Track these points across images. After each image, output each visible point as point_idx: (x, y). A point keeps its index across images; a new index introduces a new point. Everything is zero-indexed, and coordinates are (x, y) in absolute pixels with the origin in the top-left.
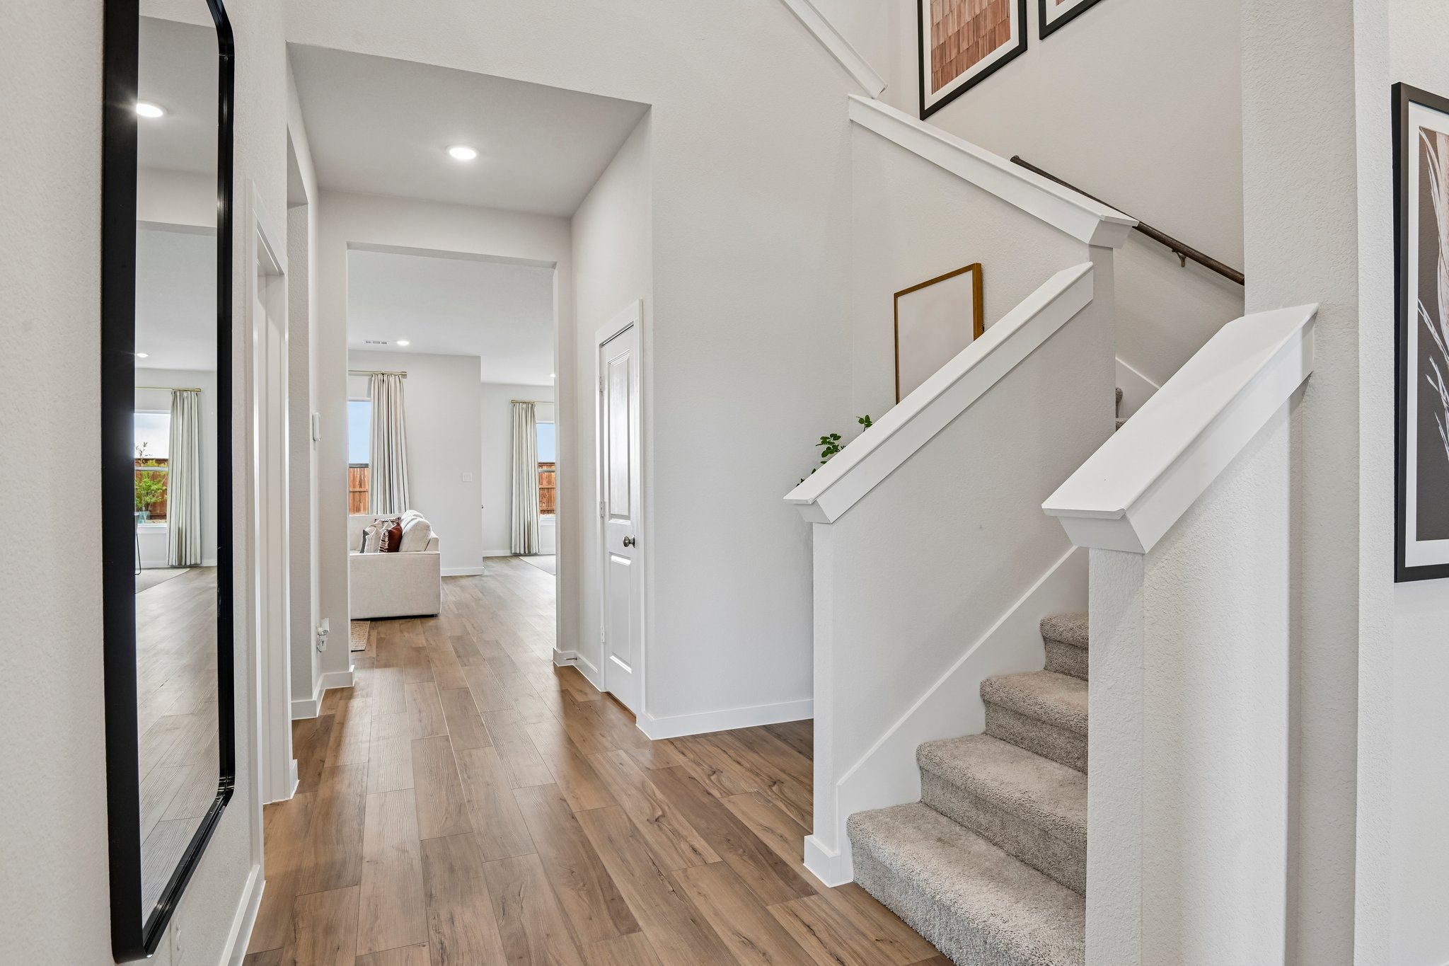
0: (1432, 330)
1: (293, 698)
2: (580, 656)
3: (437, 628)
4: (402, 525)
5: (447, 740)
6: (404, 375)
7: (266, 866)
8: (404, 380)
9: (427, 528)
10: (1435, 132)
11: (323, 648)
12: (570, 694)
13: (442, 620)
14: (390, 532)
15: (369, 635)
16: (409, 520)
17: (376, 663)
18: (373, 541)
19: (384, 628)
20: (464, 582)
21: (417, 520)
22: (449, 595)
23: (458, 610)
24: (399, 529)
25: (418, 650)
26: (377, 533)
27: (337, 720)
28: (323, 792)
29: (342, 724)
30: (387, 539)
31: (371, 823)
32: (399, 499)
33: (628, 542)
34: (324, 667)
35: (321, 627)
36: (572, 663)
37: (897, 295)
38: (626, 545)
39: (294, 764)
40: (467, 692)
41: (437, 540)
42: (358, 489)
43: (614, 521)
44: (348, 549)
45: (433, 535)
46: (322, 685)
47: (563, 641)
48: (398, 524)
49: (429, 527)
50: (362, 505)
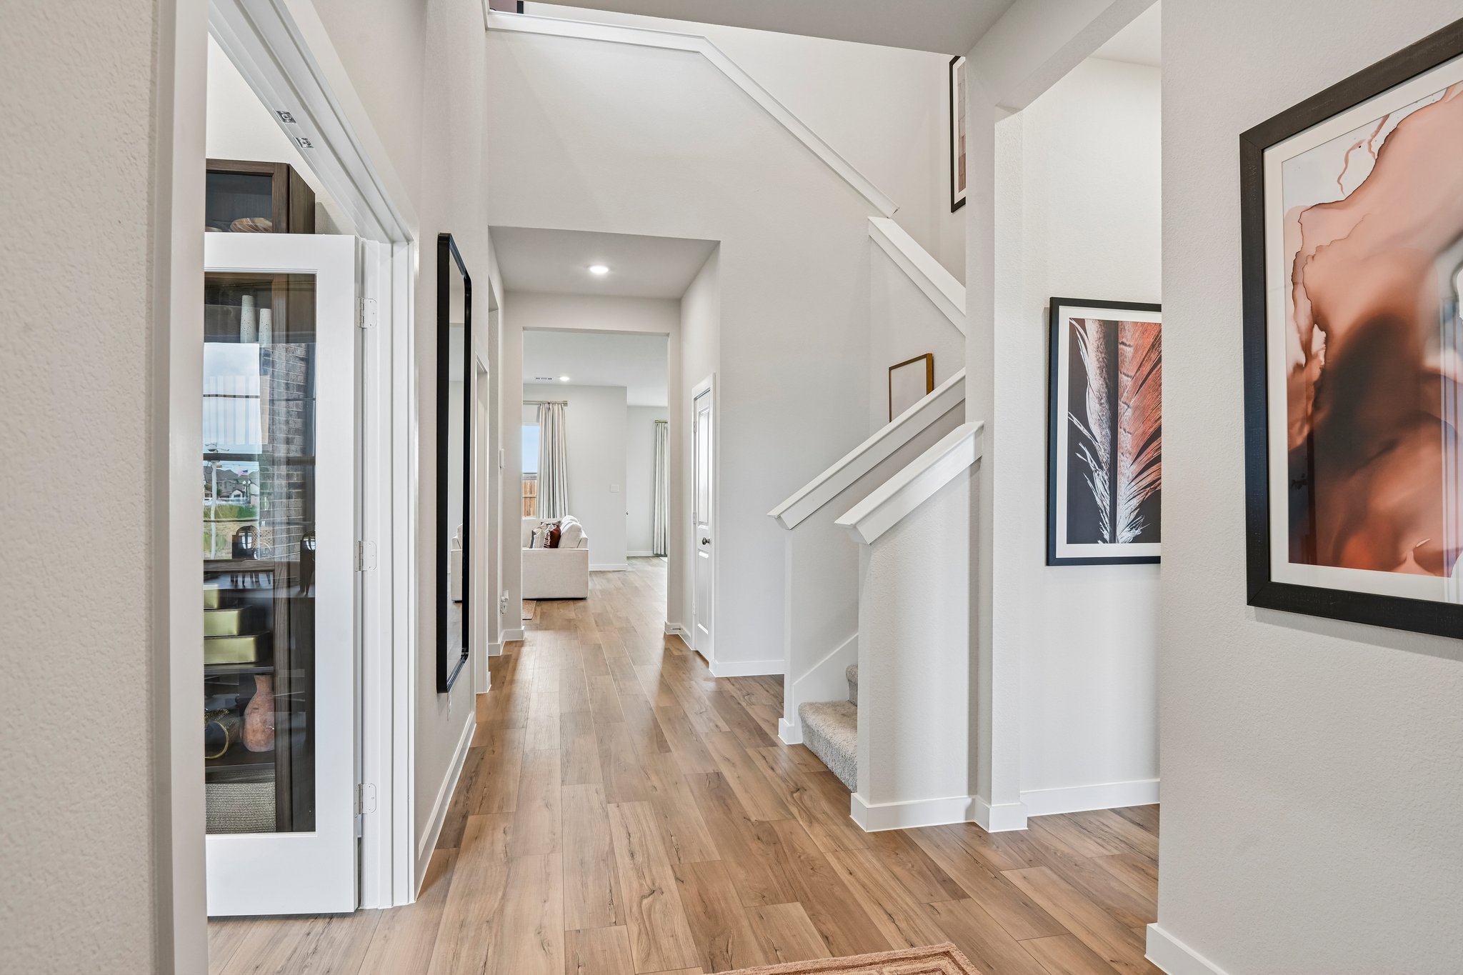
0: (1082, 428)
1: (489, 642)
2: (683, 627)
3: (585, 607)
4: (561, 528)
5: (583, 671)
6: (565, 404)
7: (478, 713)
8: (565, 408)
9: (579, 530)
10: (1084, 320)
11: (505, 611)
12: (670, 650)
13: (589, 600)
14: (551, 532)
15: (535, 610)
16: (567, 523)
17: (538, 628)
18: (539, 540)
19: (546, 606)
20: (610, 575)
21: (571, 524)
22: (595, 585)
23: (602, 595)
24: (558, 530)
25: (569, 621)
26: (542, 533)
27: (513, 657)
28: (505, 690)
29: (517, 660)
30: (549, 538)
31: (533, 705)
32: (560, 506)
33: (705, 542)
34: (504, 626)
35: (503, 596)
36: (677, 632)
37: (891, 369)
38: (704, 543)
39: (488, 674)
40: (600, 647)
41: (586, 539)
42: (528, 495)
43: (701, 526)
44: (522, 545)
45: (583, 535)
46: (504, 638)
47: (670, 617)
48: (558, 527)
49: (580, 529)
50: (532, 509)
